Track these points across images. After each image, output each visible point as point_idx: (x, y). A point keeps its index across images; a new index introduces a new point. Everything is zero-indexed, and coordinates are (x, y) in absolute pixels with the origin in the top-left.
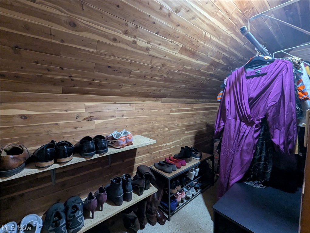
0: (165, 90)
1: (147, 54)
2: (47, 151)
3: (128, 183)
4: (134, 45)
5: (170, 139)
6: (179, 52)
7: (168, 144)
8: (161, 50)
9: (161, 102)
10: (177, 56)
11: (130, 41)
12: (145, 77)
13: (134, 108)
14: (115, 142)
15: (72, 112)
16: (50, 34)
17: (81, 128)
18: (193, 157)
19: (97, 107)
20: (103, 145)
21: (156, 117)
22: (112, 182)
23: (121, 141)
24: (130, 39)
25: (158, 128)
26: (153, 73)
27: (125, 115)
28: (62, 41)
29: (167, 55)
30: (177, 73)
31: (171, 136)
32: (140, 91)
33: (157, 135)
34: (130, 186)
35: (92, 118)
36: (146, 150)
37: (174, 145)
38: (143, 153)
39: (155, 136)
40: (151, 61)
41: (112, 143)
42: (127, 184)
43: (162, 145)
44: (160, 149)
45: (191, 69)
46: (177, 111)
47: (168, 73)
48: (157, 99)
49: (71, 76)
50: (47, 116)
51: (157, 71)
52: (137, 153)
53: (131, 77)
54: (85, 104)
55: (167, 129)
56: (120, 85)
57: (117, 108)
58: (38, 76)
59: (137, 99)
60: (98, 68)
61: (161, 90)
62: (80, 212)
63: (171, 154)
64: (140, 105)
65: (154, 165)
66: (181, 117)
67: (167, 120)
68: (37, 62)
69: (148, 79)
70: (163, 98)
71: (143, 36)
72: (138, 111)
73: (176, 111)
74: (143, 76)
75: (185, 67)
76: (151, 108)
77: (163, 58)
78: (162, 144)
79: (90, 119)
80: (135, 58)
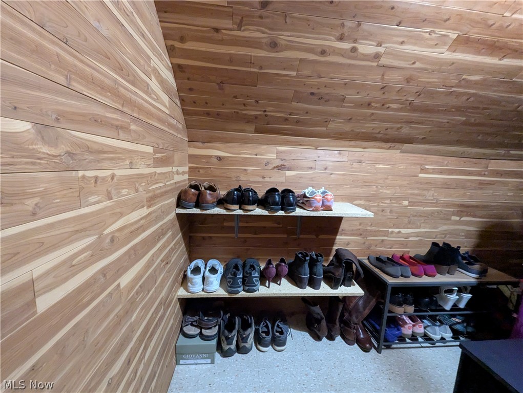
0: (411, 127)
1: (375, 64)
2: (234, 193)
3: (318, 263)
4: (353, 54)
5: (409, 223)
6: (448, 50)
7: (403, 231)
8: (404, 52)
9: (400, 152)
10: (442, 59)
11: (346, 49)
12: (369, 104)
13: (345, 159)
14: (307, 201)
15: (262, 157)
16: (250, 62)
17: (269, 179)
18: (458, 269)
19: (290, 152)
20: (291, 201)
21: (386, 179)
22: (297, 256)
23: (315, 201)
24: (346, 46)
25: (387, 198)
26: (386, 96)
27: (329, 168)
28: (261, 68)
29: (416, 59)
30: (443, 92)
31: (413, 218)
32: (358, 131)
33: (383, 210)
34: (320, 270)
35: (284, 168)
36: (357, 230)
37: (417, 237)
38: (350, 233)
39: (378, 210)
40: (383, 75)
41: (303, 203)
42: (316, 265)
43: (390, 230)
44: (384, 236)
45: (484, 80)
46: (437, 171)
47: (419, 95)
48: (393, 145)
49: (265, 111)
50: (238, 159)
51: (395, 93)
52: (340, 230)
53: (345, 107)
54: (277, 148)
55: (406, 203)
56: (326, 120)
57: (319, 157)
58: (235, 112)
59: (353, 143)
60: (298, 97)
61: (401, 128)
62: (257, 273)
63: (409, 251)
64: (356, 155)
65: (368, 259)
66: (446, 185)
67: (408, 185)
68: (235, 97)
69: (376, 108)
70: (405, 145)
71: (368, 36)
72: (352, 164)
73: (434, 172)
74: (367, 104)
75: (464, 77)
76: (377, 161)
77: (408, 66)
78: (390, 227)
79: (281, 168)
80: (354, 75)
